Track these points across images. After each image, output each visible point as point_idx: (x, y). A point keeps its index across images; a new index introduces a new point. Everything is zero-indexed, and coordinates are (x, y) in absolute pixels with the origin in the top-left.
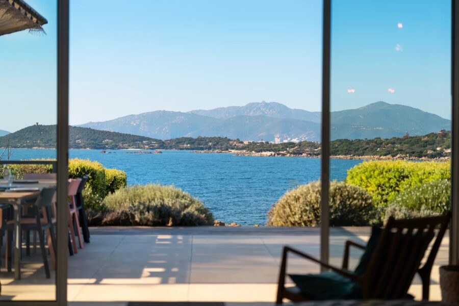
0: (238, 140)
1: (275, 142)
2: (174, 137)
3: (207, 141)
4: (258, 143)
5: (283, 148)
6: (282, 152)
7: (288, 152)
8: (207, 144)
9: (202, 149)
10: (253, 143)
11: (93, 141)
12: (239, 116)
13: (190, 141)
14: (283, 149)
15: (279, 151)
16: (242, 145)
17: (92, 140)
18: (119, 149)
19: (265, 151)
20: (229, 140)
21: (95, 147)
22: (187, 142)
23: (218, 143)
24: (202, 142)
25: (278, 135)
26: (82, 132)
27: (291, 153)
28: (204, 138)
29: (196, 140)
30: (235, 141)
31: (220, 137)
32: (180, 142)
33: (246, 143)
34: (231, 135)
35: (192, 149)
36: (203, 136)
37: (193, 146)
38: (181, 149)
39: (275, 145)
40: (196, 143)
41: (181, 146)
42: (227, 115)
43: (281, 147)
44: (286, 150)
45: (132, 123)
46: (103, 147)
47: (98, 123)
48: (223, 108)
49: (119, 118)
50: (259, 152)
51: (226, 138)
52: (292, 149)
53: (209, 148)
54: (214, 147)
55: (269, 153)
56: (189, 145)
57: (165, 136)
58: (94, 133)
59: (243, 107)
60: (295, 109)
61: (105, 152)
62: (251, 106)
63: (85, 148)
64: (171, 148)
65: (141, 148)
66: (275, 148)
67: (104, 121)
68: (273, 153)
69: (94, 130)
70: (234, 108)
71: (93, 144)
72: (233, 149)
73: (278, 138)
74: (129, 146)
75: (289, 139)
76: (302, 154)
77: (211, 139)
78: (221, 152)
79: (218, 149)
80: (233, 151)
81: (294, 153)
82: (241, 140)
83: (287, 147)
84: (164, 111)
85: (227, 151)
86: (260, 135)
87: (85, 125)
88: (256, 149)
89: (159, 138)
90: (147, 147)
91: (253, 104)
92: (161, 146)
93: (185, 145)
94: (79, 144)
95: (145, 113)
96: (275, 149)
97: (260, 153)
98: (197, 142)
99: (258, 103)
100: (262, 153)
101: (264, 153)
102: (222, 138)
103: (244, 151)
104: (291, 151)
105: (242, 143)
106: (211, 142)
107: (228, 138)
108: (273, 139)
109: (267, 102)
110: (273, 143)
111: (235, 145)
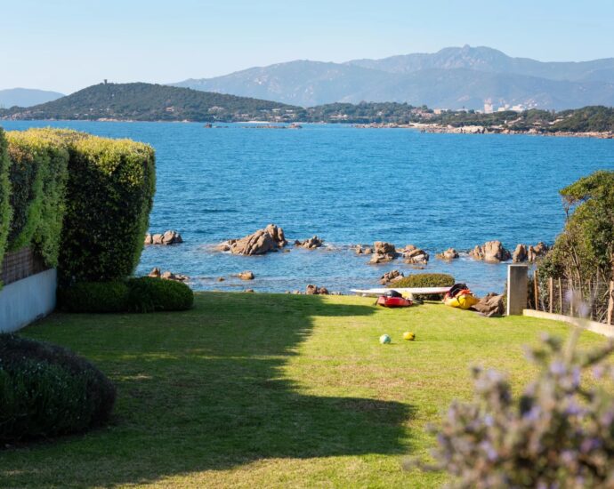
0: (425, 107)
1: (484, 110)
2: (322, 103)
3: (375, 108)
4: (457, 112)
5: (497, 120)
6: (496, 127)
7: (506, 127)
8: (374, 113)
9: (367, 122)
10: (450, 112)
11: (193, 109)
12: (426, 67)
13: (348, 109)
14: (498, 122)
15: (491, 124)
16: (430, 115)
17: (191, 107)
18: (234, 121)
19: (468, 125)
20: (411, 108)
21: (197, 118)
22: (343, 110)
23: (392, 112)
24: (367, 110)
25: (489, 100)
26: (177, 95)
27: (510, 129)
28: (370, 104)
29: (357, 107)
30: (419, 108)
31: (395, 103)
32: (331, 111)
33: (437, 112)
34: (414, 99)
35: (351, 122)
36: (368, 102)
37: (352, 118)
38: (333, 122)
39: (485, 116)
40: (357, 113)
41: (333, 117)
42: (408, 68)
43: (494, 118)
44: (503, 123)
45: (257, 80)
46: (209, 119)
47: (203, 81)
48: (401, 57)
49: (235, 73)
50: (459, 126)
51: (406, 104)
52: (513, 122)
53: (379, 121)
54: (386, 119)
55: (474, 129)
56: (345, 116)
57: (307, 101)
58: (195, 97)
59: (433, 54)
60: (517, 58)
61: (211, 126)
62: (447, 53)
63: (181, 120)
64: (317, 119)
65: (269, 120)
66: (485, 119)
67: (211, 77)
68: (481, 128)
69: (194, 91)
70: (420, 55)
71: (193, 113)
72: (416, 121)
73: (490, 105)
74: (250, 116)
75: (507, 106)
76: (528, 129)
77: (381, 106)
78: (397, 127)
79: (393, 121)
80: (416, 125)
81: (516, 129)
82: (429, 108)
83: (504, 119)
84: (307, 61)
85: (406, 126)
86: (460, 100)
87: (182, 83)
88: (453, 122)
89: (298, 105)
90: (279, 118)
91: (449, 49)
92: (301, 117)
93: (340, 116)
94: (172, 113)
95: (276, 65)
96: (484, 122)
97: (460, 128)
98: (359, 110)
99: (459, 49)
100: (463, 128)
101: (467, 129)
102: (400, 105)
103: (435, 125)
104: (510, 126)
105: (431, 111)
106: (380, 110)
107: (409, 104)
108: (482, 106)
109: (471, 46)
110: (481, 112)
111: (420, 116)
